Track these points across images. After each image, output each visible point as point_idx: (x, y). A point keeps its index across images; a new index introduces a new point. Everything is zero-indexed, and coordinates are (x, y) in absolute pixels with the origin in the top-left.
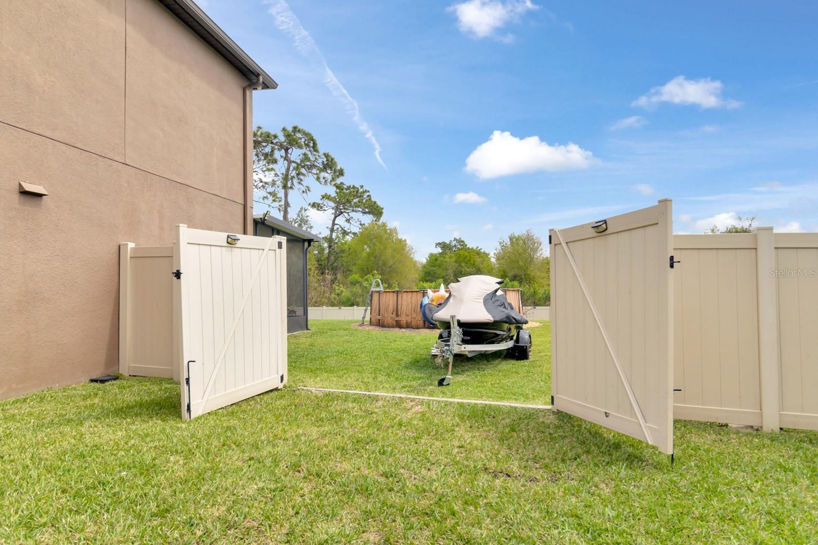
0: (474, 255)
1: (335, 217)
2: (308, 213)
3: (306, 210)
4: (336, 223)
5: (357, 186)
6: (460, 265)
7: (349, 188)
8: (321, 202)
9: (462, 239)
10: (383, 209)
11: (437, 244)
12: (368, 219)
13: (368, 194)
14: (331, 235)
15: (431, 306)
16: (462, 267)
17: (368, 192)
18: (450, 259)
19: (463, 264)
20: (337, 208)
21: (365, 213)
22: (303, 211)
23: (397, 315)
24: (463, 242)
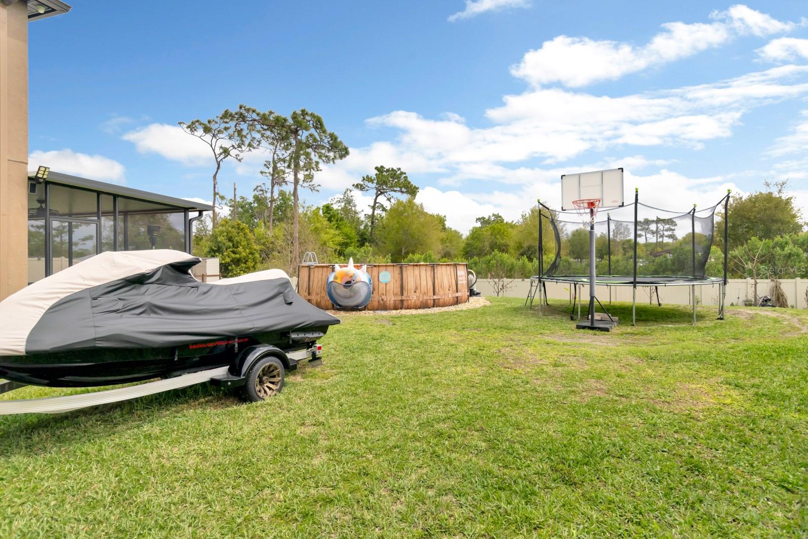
0: (507, 228)
1: (377, 197)
2: (352, 193)
3: (351, 191)
4: (377, 201)
5: (395, 168)
6: (495, 237)
7: (388, 170)
8: (362, 183)
9: (500, 215)
10: (418, 188)
11: (477, 219)
12: (404, 198)
13: (404, 175)
14: (373, 213)
15: (334, 284)
16: (498, 239)
17: (405, 173)
18: (487, 233)
19: (498, 237)
20: (378, 190)
21: (402, 192)
22: (349, 192)
23: (309, 294)
24: (500, 217)
